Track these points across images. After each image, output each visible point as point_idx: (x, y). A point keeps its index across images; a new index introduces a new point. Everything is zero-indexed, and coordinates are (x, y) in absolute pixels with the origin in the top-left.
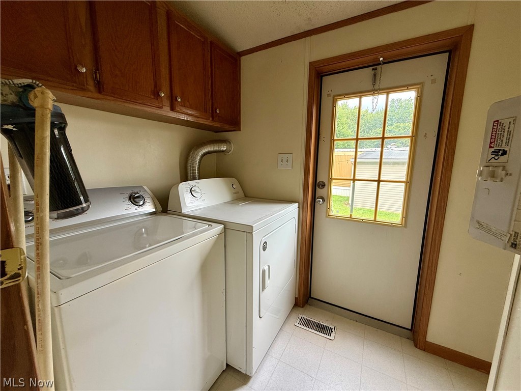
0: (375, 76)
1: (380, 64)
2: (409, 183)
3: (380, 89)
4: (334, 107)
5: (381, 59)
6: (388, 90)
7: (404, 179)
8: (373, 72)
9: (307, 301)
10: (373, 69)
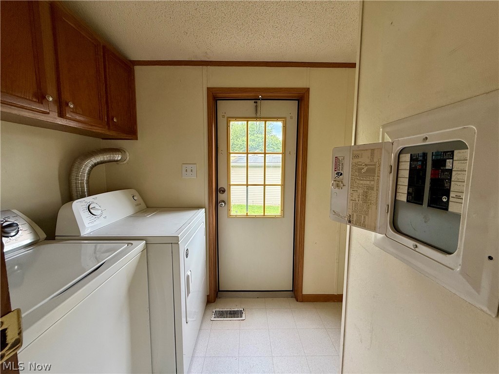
0: (256, 106)
1: (259, 99)
2: (283, 186)
3: (260, 118)
4: (228, 126)
5: (260, 96)
6: (266, 119)
7: (280, 183)
8: (255, 104)
9: (217, 294)
10: (255, 102)
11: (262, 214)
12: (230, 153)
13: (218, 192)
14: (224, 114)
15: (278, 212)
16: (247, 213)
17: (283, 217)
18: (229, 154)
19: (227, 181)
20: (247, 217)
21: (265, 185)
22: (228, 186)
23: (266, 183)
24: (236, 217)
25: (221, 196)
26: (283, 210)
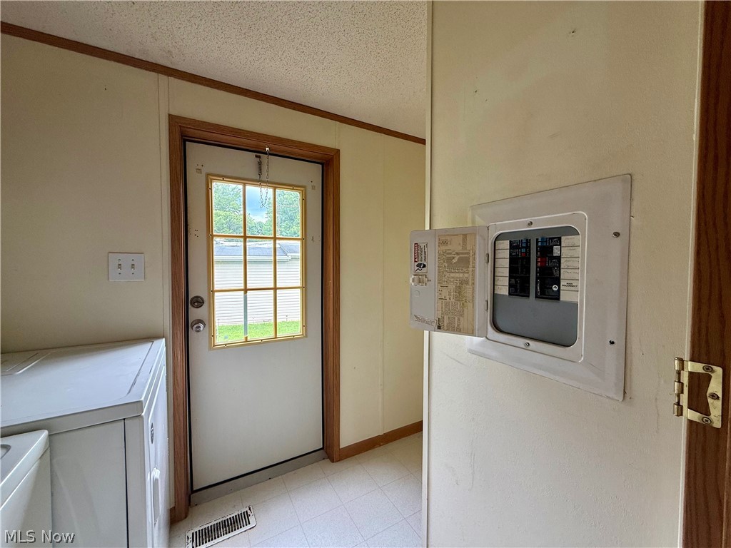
0: (260, 163)
1: (266, 153)
2: (305, 288)
3: (268, 182)
4: (208, 190)
5: (267, 149)
6: (276, 185)
7: (299, 284)
8: (258, 159)
10: (256, 156)
11: (273, 336)
12: (213, 236)
13: (190, 306)
14: (200, 167)
15: (297, 330)
16: (246, 338)
17: (306, 336)
18: (210, 237)
19: (206, 286)
20: (247, 344)
21: (275, 289)
22: (209, 294)
23: (278, 286)
24: (226, 346)
25: (195, 313)
26: (305, 325)
